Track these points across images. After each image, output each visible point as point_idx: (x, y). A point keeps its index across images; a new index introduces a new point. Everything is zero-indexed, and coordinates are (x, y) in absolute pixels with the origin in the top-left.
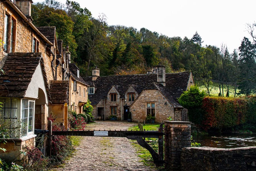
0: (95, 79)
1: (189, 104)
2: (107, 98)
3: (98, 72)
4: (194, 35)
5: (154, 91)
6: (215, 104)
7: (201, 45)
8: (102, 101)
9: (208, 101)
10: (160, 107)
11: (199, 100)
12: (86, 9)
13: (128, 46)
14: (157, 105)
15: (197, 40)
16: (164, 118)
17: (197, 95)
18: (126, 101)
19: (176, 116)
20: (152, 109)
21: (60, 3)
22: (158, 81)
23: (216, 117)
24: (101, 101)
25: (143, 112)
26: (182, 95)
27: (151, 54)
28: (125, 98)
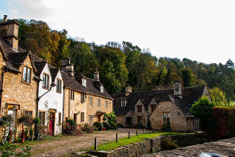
0: (127, 94)
1: (199, 114)
2: (135, 110)
3: (131, 89)
4: (227, 62)
5: (169, 102)
6: (226, 114)
7: (234, 68)
8: (131, 112)
9: (218, 111)
10: (174, 117)
11: (209, 110)
12: (136, 47)
13: (169, 71)
14: (172, 115)
15: (230, 65)
16: (178, 127)
17: (206, 106)
18: (149, 111)
19: (188, 125)
20: (167, 118)
21: (118, 44)
22: (175, 94)
23: (228, 126)
24: (129, 112)
25: (160, 121)
26: (193, 105)
27: (188, 77)
28: (148, 109)
